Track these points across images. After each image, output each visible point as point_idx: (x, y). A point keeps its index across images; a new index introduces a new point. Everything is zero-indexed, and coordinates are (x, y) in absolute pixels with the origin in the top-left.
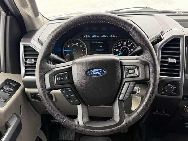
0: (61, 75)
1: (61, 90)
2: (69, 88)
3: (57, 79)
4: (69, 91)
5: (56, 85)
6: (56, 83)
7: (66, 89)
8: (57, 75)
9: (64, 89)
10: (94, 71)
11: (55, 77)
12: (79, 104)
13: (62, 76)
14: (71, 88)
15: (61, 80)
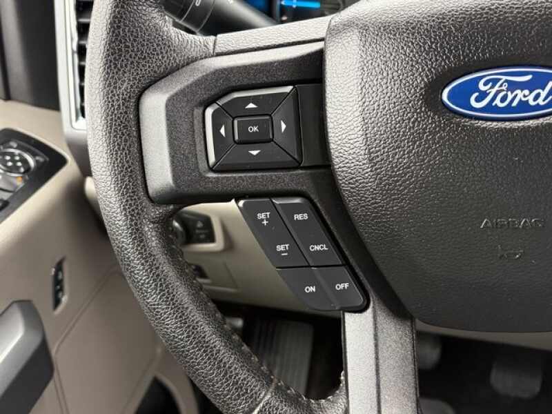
0: (251, 106)
1: (241, 203)
2: (297, 201)
3: (222, 131)
4: (298, 217)
5: (211, 169)
6: (212, 159)
7: (277, 202)
8: (222, 102)
9: (267, 200)
10: (495, 81)
11: (209, 112)
12: (361, 310)
13: (252, 113)
14: (313, 196)
15: (245, 138)
